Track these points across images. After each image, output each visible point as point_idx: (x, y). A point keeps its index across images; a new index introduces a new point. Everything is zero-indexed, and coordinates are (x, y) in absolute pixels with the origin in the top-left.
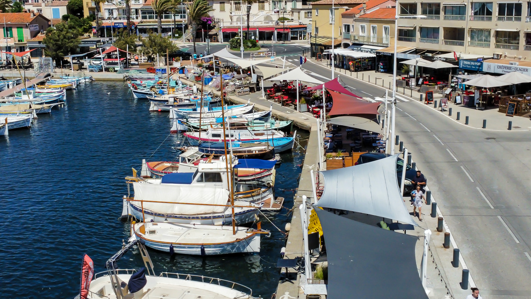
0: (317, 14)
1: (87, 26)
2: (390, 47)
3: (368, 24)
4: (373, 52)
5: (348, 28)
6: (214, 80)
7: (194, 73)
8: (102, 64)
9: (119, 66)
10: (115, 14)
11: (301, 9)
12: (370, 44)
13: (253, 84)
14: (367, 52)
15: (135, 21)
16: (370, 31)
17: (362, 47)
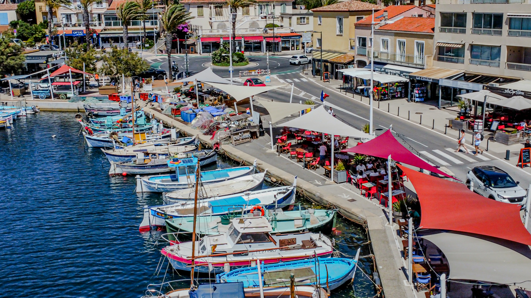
0: (319, 23)
1: (40, 34)
2: (427, 69)
3: (393, 37)
4: (404, 75)
5: (363, 42)
6: (198, 117)
7: (171, 104)
8: (50, 88)
9: (72, 92)
10: (74, 20)
11: (293, 15)
12: (396, 63)
13: (255, 127)
14: (395, 74)
15: (98, 28)
16: (395, 47)
17: (386, 67)
